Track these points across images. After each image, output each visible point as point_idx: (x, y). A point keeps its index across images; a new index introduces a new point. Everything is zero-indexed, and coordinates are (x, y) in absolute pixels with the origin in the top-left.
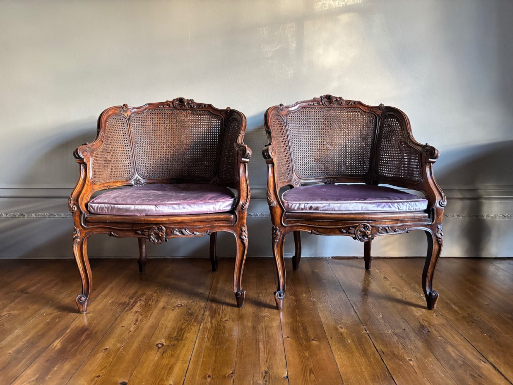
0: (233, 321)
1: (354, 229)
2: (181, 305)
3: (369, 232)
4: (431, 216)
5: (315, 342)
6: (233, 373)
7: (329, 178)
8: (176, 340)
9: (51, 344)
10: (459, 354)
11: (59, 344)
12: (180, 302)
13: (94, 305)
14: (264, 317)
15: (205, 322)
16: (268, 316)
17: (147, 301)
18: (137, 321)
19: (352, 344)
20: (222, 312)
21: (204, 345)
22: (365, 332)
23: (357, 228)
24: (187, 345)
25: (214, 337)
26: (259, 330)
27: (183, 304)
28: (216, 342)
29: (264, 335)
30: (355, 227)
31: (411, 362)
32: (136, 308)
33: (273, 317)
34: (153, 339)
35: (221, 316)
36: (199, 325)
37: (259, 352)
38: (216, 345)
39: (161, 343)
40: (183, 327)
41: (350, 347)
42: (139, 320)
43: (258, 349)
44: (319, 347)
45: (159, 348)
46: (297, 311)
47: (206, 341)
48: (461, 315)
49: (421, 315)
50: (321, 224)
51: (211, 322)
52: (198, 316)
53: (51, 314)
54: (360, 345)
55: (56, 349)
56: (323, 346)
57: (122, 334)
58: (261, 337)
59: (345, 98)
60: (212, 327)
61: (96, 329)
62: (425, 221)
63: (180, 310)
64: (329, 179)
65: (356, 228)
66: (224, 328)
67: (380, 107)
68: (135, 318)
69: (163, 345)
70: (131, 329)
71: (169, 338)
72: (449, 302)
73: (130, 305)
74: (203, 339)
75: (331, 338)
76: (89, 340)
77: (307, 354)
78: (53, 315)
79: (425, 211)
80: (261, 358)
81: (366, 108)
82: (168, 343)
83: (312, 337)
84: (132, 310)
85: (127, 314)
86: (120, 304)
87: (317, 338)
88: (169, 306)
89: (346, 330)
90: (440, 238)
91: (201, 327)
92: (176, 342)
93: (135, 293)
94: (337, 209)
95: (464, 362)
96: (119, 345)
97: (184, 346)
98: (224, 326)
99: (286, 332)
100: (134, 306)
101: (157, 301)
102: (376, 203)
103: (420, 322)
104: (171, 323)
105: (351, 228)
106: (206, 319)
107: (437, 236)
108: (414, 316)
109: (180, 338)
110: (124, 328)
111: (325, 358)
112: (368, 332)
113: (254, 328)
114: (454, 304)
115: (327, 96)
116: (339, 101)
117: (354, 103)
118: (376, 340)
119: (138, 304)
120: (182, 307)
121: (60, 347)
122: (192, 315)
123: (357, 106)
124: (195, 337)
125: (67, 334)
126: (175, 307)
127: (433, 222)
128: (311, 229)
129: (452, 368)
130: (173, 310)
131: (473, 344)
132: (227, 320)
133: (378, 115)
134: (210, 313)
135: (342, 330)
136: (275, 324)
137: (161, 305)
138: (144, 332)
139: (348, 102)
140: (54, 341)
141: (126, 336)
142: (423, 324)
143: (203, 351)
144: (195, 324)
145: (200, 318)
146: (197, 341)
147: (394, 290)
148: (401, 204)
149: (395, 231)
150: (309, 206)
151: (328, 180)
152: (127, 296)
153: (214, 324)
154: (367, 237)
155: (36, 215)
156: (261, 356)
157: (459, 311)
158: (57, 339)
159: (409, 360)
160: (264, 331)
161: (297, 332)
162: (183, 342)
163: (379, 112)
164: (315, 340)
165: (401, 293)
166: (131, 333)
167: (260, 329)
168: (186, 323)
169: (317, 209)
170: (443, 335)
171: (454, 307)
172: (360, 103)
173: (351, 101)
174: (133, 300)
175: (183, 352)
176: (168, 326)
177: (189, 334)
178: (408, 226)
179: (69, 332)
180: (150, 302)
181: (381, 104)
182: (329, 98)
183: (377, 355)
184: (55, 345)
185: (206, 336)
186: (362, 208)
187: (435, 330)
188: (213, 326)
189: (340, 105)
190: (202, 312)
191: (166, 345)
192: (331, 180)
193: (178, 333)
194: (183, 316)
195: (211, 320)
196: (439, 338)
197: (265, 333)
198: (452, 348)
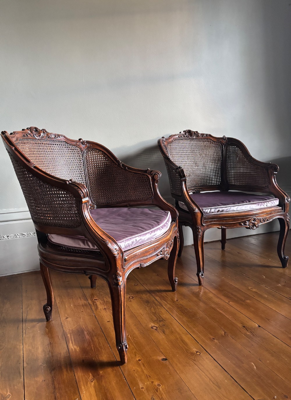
0: (182, 299)
2: (132, 297)
3: (257, 223)
4: (284, 209)
7: (196, 189)
11: (75, 347)
15: (163, 304)
16: (200, 291)
17: (102, 299)
20: (167, 295)
23: (250, 221)
24: (173, 323)
29: (213, 304)
32: (101, 306)
34: (143, 325)
35: (169, 298)
36: (163, 308)
39: (153, 326)
40: (153, 311)
50: (227, 221)
51: (169, 304)
52: (154, 302)
58: (213, 306)
59: (200, 132)
60: (173, 307)
62: (280, 212)
63: (135, 300)
65: (249, 221)
66: (183, 306)
67: (223, 138)
71: (154, 321)
73: (93, 305)
79: (278, 205)
81: (215, 139)
85: (100, 312)
86: (83, 306)
90: (288, 222)
91: (165, 308)
92: (162, 323)
93: (85, 295)
97: (171, 324)
98: (181, 304)
100: (96, 305)
102: (257, 203)
104: (141, 310)
105: (247, 222)
107: (287, 221)
115: (188, 130)
116: (196, 133)
117: (207, 136)
119: (98, 303)
120: (135, 298)
121: (79, 349)
122: (148, 302)
123: (208, 138)
126: (130, 299)
127: (284, 212)
128: (221, 225)
130: (130, 301)
133: (223, 143)
134: (160, 298)
135: (254, 290)
136: (211, 295)
139: (203, 135)
144: (159, 307)
145: (157, 303)
148: (267, 203)
149: (268, 220)
151: (195, 190)
152: (81, 299)
153: (172, 304)
154: (256, 226)
160: (210, 301)
162: (167, 321)
163: (224, 142)
167: (206, 301)
168: (153, 308)
169: (223, 211)
172: (210, 136)
173: (204, 134)
174: (90, 301)
176: (142, 313)
180: (105, 299)
181: (224, 136)
182: (189, 132)
186: (250, 207)
189: (198, 137)
190: (153, 298)
191: (159, 327)
192: (197, 190)
193: (155, 316)
194: (143, 304)
195: (167, 302)
197: (212, 302)
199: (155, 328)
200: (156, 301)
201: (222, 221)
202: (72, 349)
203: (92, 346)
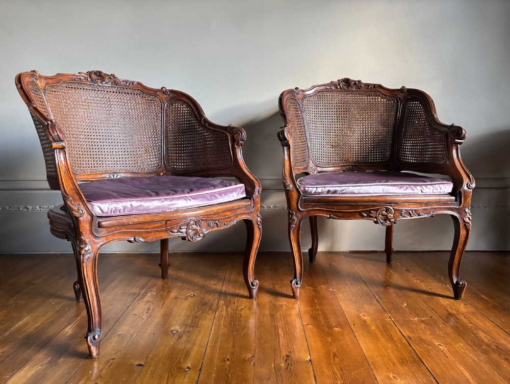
0: (250, 310)
1: (375, 212)
2: (194, 295)
3: (392, 215)
4: (458, 199)
5: (337, 329)
6: (252, 357)
7: (347, 165)
8: (191, 326)
9: (62, 330)
10: (492, 340)
11: (70, 330)
12: (192, 292)
14: (281, 306)
15: (220, 310)
16: (286, 305)
17: (158, 291)
18: (149, 309)
19: (377, 331)
20: (237, 302)
21: (221, 332)
22: (389, 319)
23: (379, 211)
24: (203, 332)
25: (230, 324)
26: (277, 318)
27: (196, 295)
28: (233, 328)
29: (283, 322)
30: (377, 210)
31: (441, 347)
32: (146, 299)
33: (290, 305)
34: (167, 326)
35: (236, 305)
36: (214, 313)
37: (279, 338)
38: (233, 332)
39: (176, 329)
40: (197, 315)
41: (375, 333)
42: (151, 309)
43: (277, 335)
44: (342, 334)
45: (174, 334)
46: (316, 300)
47: (222, 327)
48: (491, 304)
49: (448, 304)
50: (340, 208)
51: (226, 310)
52: (212, 305)
53: (60, 303)
54: (385, 331)
55: (67, 335)
56: (346, 332)
57: (135, 321)
58: (280, 324)
59: (364, 81)
60: (228, 315)
61: (108, 316)
62: (454, 204)
63: (192, 300)
64: (347, 167)
65: (377, 212)
66: (241, 316)
67: (402, 90)
68: (147, 306)
69: (177, 331)
70: (144, 317)
71: (184, 325)
72: (477, 292)
73: (141, 295)
74: (219, 326)
75: (354, 325)
77: (329, 339)
78: (62, 304)
79: (451, 194)
80: (281, 344)
81: (387, 91)
82: (183, 330)
83: (334, 324)
84: (143, 300)
85: (138, 304)
86: (130, 294)
87: (340, 325)
88: (181, 297)
89: (369, 318)
90: (468, 223)
91: (216, 315)
92: (191, 329)
93: (146, 284)
94: (356, 192)
95: (497, 346)
96: (132, 331)
97: (200, 332)
98: (240, 314)
99: (306, 319)
100: (145, 296)
101: (169, 291)
102: (398, 185)
103: (447, 311)
104: (185, 311)
105: (372, 212)
106: (220, 308)
107: (464, 221)
108: (441, 305)
109: (195, 325)
110: (137, 316)
111: (349, 343)
112: (393, 319)
113: (272, 316)
114: (484, 294)
115: (345, 79)
116: (358, 84)
117: (374, 87)
118: (401, 327)
119: (149, 294)
120: (195, 297)
121: (71, 332)
122: (206, 304)
123: (376, 89)
124: (211, 325)
125: (78, 321)
126: (187, 297)
127: (460, 205)
128: (329, 213)
129: (485, 352)
130: (186, 300)
131: (506, 330)
132: (243, 309)
133: (399, 98)
134: (225, 303)
135: (365, 318)
136: (294, 312)
137: (173, 295)
138: (157, 320)
139: (367, 85)
140: (65, 328)
141: (139, 323)
142: (451, 312)
143: (220, 337)
144: (210, 312)
145: (214, 306)
146: (213, 327)
147: (418, 281)
148: (424, 186)
149: (419, 215)
150: (327, 189)
152: (137, 287)
153: (229, 312)
154: (390, 221)
155: (40, 208)
156: (281, 341)
157: (489, 301)
158: (67, 326)
159: (439, 345)
160: (283, 319)
161: (317, 320)
162: (198, 328)
163: (401, 95)
164: (337, 327)
165: (425, 284)
166: (144, 320)
167: (279, 317)
168: (201, 312)
169: (335, 192)
170: (473, 322)
171: (483, 296)
172: (380, 86)
173: (370, 84)
174: (143, 291)
175: (200, 338)
176: (182, 314)
177: (204, 322)
178: (433, 210)
179: (80, 319)
180: (162, 293)
181: (404, 87)
182: (347, 81)
183: (404, 341)
184: (66, 331)
185: (222, 323)
186: (383, 190)
187: (464, 317)
189: (360, 89)
190: (217, 302)
191: (181, 332)
192: (349, 167)
193: (192, 320)
194: (196, 305)
195: (227, 308)
196: (469, 325)
197: (284, 320)
198: (484, 334)
199: (174, 332)
201: (331, 207)
202: (64, 332)
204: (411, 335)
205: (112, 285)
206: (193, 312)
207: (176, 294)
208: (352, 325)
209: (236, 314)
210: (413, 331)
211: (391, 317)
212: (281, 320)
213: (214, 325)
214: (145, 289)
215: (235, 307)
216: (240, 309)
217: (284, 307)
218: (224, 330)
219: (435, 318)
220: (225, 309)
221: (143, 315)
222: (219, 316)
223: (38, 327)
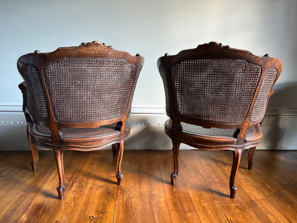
0: (136, 198)
5: (189, 213)
8: (102, 213)
9: (20, 217)
10: (276, 221)
11: (25, 218)
12: (101, 183)
13: (46, 186)
14: (155, 195)
15: (118, 198)
17: (80, 182)
18: (75, 198)
19: (212, 215)
20: (129, 191)
21: (120, 217)
22: (218, 205)
24: (109, 217)
25: (125, 210)
26: (153, 204)
27: (103, 185)
28: (127, 214)
29: (157, 208)
32: (73, 189)
33: (161, 194)
34: (87, 213)
35: (128, 194)
36: (115, 201)
38: (127, 217)
39: (92, 216)
40: (105, 203)
41: (211, 217)
42: (76, 198)
43: (154, 220)
45: (91, 220)
47: (121, 213)
48: (273, 192)
51: (122, 199)
52: (113, 194)
53: (18, 193)
54: (217, 215)
55: (23, 221)
56: (194, 216)
57: (66, 209)
58: (155, 210)
61: (49, 205)
63: (102, 189)
66: (131, 204)
68: (73, 196)
69: (93, 218)
70: (72, 205)
71: (97, 212)
72: (264, 182)
73: (69, 186)
74: (118, 212)
75: (199, 210)
76: (45, 214)
78: (20, 194)
82: (97, 216)
83: (187, 210)
84: (71, 190)
85: (68, 193)
87: (190, 211)
88: (95, 187)
89: (206, 204)
91: (117, 202)
92: (102, 215)
93: (72, 177)
96: (65, 218)
97: (107, 218)
98: (131, 202)
99: (171, 206)
100: (72, 186)
101: (87, 182)
103: (250, 198)
104: (97, 199)
106: (119, 196)
108: (246, 193)
109: (104, 211)
110: (67, 205)
112: (220, 206)
113: (150, 203)
114: (268, 184)
118: (226, 212)
119: (75, 185)
120: (103, 187)
121: (26, 220)
122: (110, 193)
125: (30, 209)
126: (98, 187)
130: (97, 190)
131: (283, 213)
132: (133, 197)
134: (121, 192)
135: (204, 204)
137: (89, 185)
138: (80, 207)
140: (21, 216)
141: (69, 210)
142: (252, 199)
143: (120, 221)
144: (113, 200)
146: (115, 213)
152: (67, 179)
153: (124, 200)
157: (271, 190)
158: (23, 214)
161: (177, 206)
162: (106, 214)
166: (72, 208)
167: (154, 204)
168: (107, 200)
170: (265, 207)
171: (268, 186)
176: (95, 202)
177: (109, 209)
179: (31, 208)
180: (82, 183)
184: (23, 218)
185: (121, 210)
187: (260, 203)
188: (124, 202)
190: (116, 191)
191: (95, 218)
193: (102, 207)
194: (104, 194)
195: (123, 197)
196: (263, 209)
197: (158, 206)
198: (271, 217)
199: (92, 218)
200: (115, 194)
202: (22, 219)
203: (36, 220)
204: (232, 219)
205: (51, 177)
206: (102, 200)
207: (91, 185)
208: (197, 210)
209: (128, 201)
210: (233, 215)
211: (219, 204)
212: (156, 206)
213: (115, 211)
214: (72, 181)
215: (128, 195)
216: (130, 197)
217: (157, 195)
218: (122, 215)
219: (244, 204)
220: (121, 197)
221: (71, 203)
222: (118, 203)
223: (5, 214)
